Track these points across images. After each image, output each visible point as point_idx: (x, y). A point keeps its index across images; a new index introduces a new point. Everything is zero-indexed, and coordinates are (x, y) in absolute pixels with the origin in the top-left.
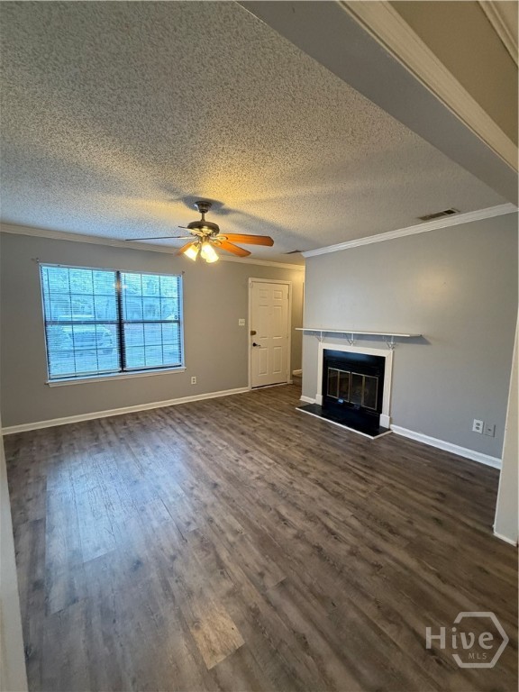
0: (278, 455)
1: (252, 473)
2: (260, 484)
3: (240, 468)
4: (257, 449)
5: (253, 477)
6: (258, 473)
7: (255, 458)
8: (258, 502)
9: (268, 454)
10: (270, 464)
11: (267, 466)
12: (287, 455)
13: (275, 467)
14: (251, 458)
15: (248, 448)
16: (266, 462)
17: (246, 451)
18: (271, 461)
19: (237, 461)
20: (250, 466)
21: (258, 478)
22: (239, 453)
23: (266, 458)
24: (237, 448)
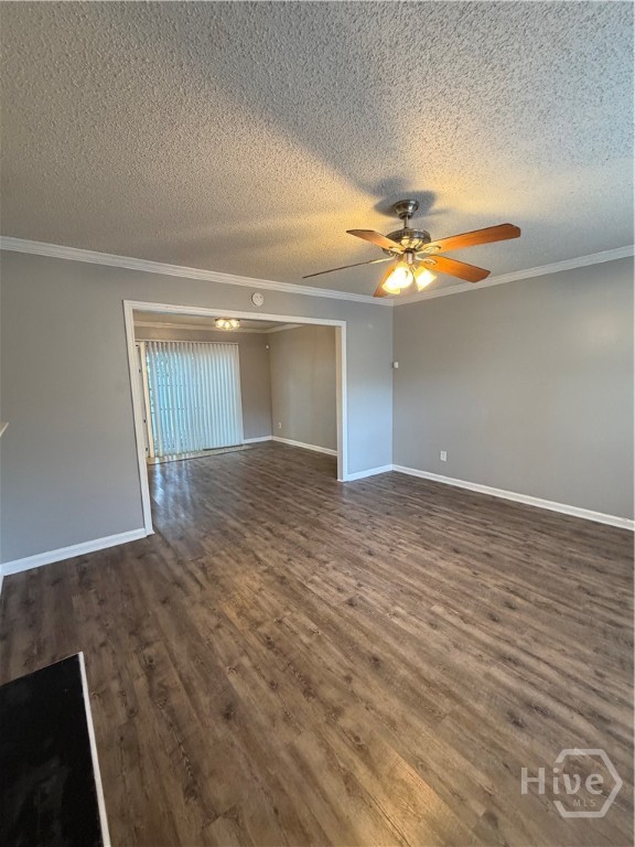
0: (299, 598)
1: (334, 568)
2: (323, 557)
3: (351, 574)
4: (335, 609)
5: (333, 563)
6: (327, 569)
7: (334, 591)
8: (324, 543)
9: (314, 601)
10: (312, 582)
11: (316, 578)
12: (284, 599)
13: (305, 578)
14: (340, 590)
15: (350, 611)
16: (317, 585)
17: (351, 603)
18: (310, 586)
19: (360, 585)
20: (339, 577)
21: (325, 562)
22: (361, 598)
23: (319, 593)
24: (367, 610)
